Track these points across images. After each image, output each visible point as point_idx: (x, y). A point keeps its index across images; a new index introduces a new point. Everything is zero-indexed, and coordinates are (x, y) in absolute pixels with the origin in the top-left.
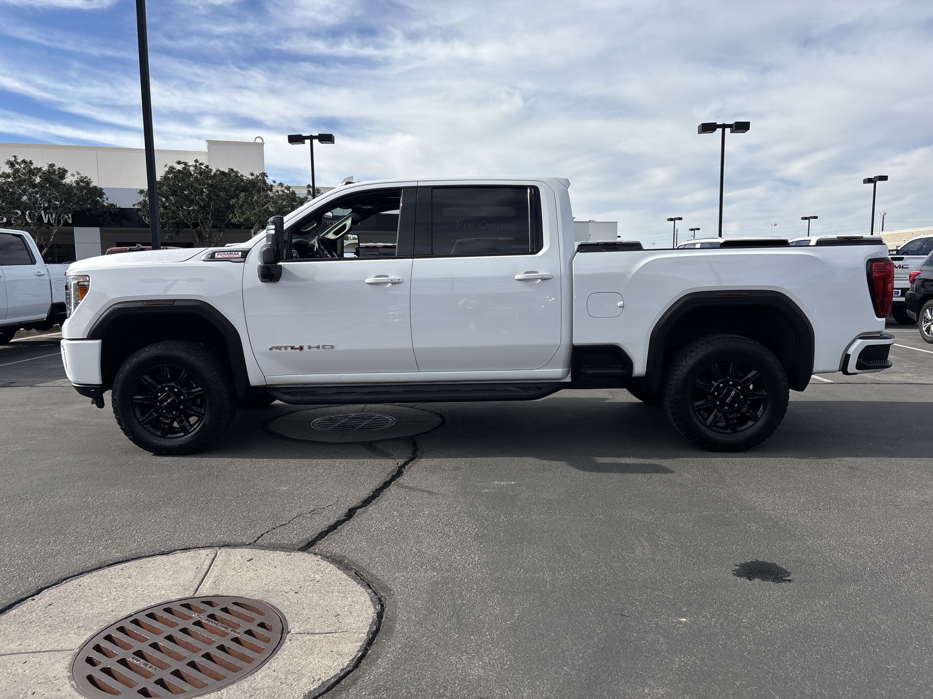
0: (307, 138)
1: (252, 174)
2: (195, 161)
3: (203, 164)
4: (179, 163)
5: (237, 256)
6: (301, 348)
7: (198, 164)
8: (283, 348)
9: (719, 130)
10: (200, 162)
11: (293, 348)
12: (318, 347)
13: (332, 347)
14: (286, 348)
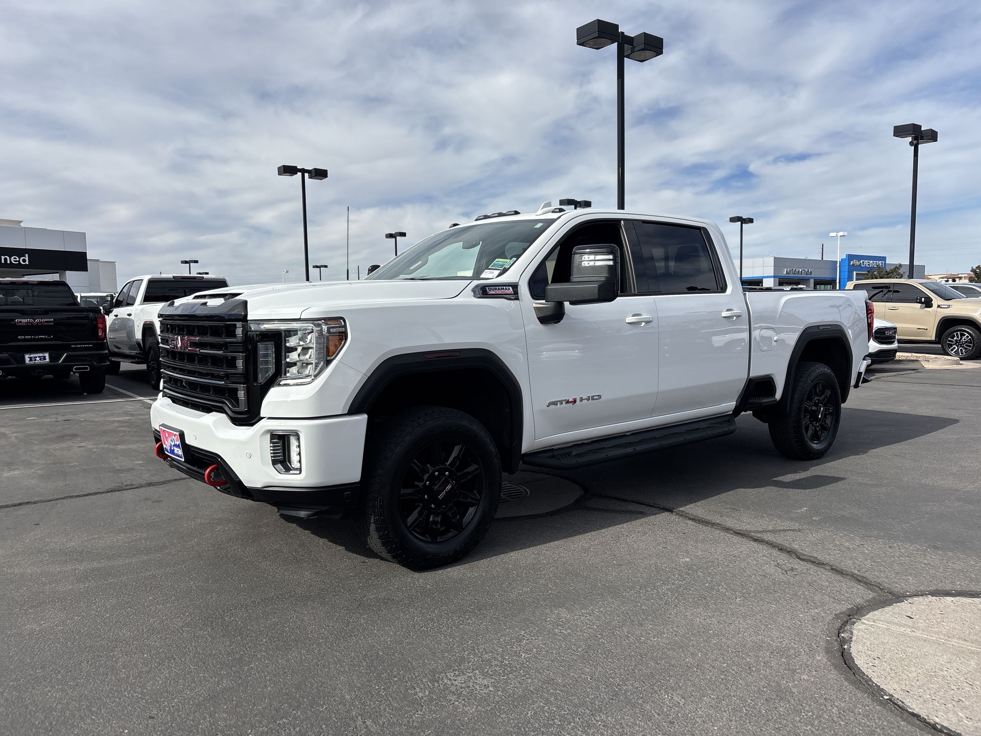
5: (508, 292)
6: (575, 401)
8: (559, 403)
9: (299, 174)
11: (568, 402)
12: (588, 399)
13: (600, 396)
14: (561, 402)
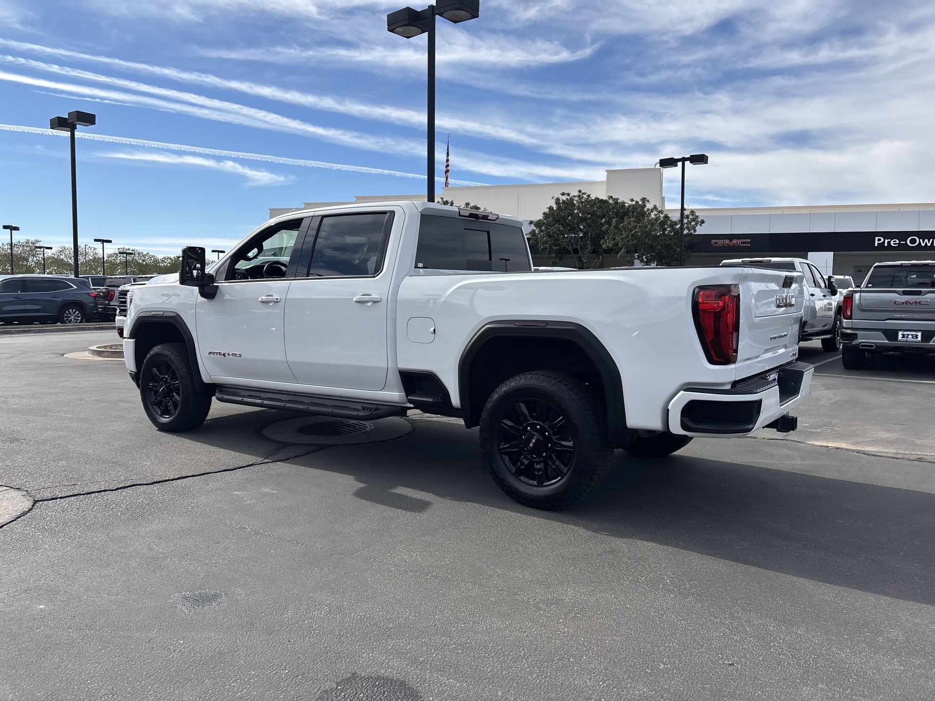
0: (679, 160)
1: (632, 200)
2: (579, 191)
3: (585, 194)
4: (563, 194)
7: (581, 194)
10: (583, 192)
11: (220, 354)
12: (233, 355)
13: (240, 355)
14: (217, 354)
